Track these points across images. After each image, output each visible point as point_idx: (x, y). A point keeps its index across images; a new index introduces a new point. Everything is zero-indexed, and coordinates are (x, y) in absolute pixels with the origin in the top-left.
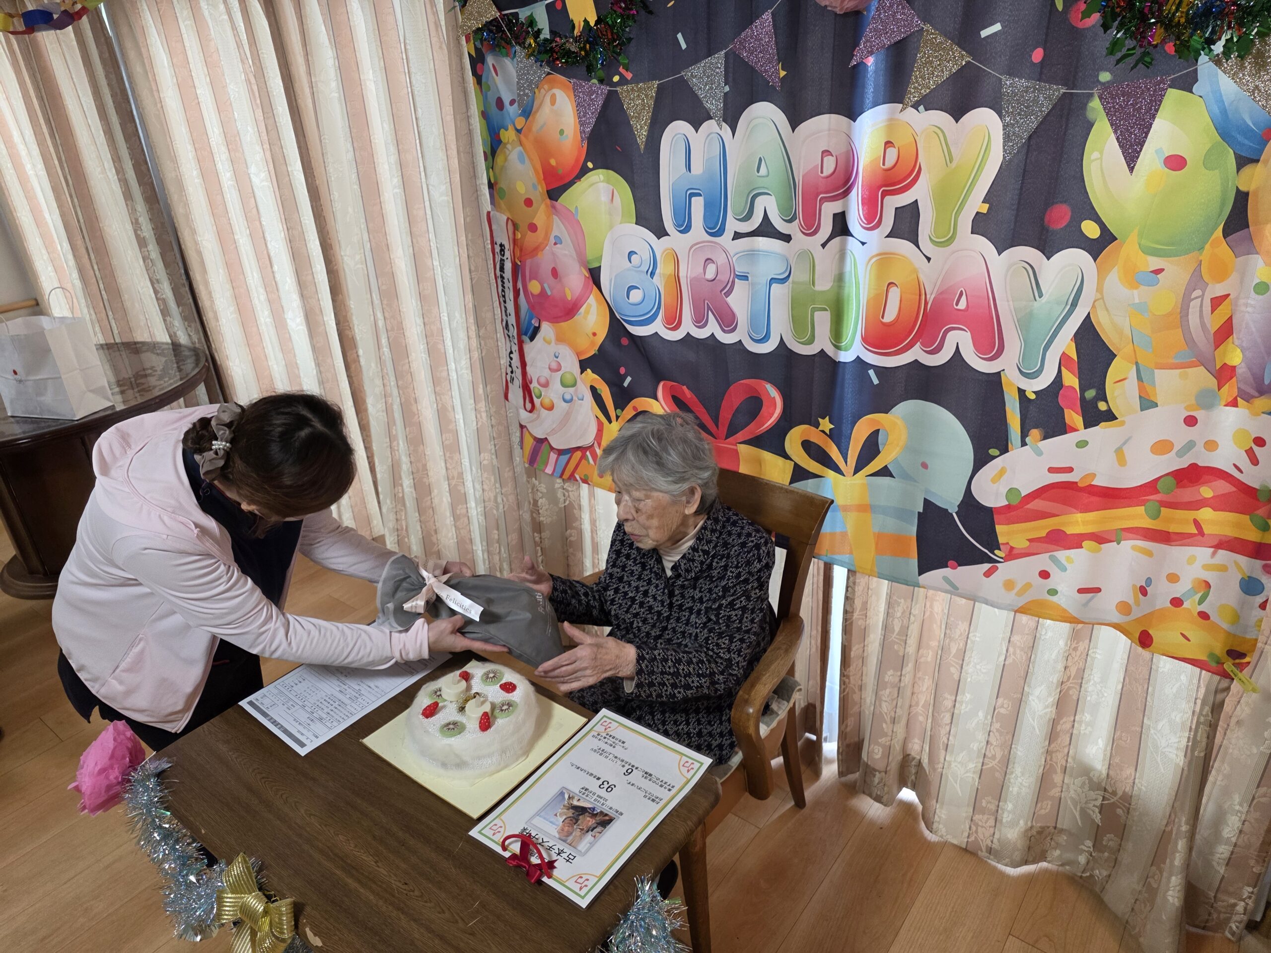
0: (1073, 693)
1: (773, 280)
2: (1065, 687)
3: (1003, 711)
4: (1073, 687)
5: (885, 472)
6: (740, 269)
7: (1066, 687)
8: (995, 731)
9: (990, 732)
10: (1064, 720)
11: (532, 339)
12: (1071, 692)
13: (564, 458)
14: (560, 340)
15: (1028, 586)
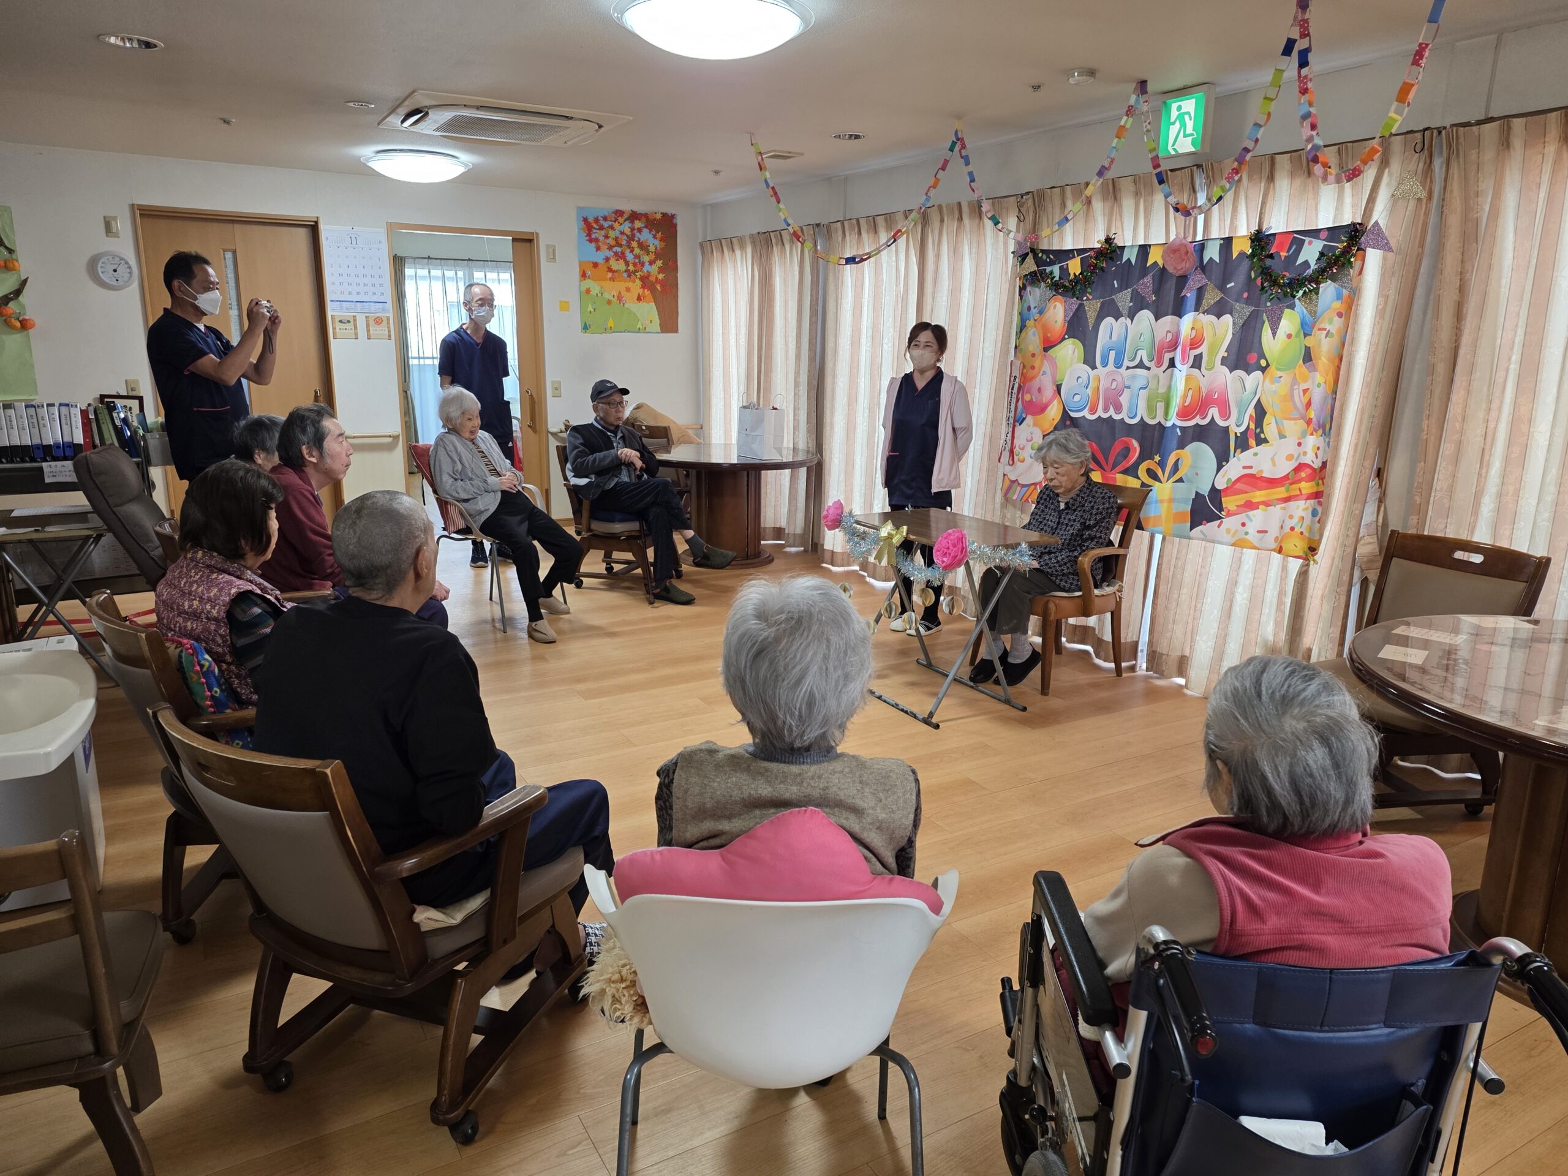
1: (1141, 388)
5: (1180, 480)
6: (1127, 384)
11: (1020, 424)
13: (1025, 489)
14: (1035, 424)
15: (1236, 531)
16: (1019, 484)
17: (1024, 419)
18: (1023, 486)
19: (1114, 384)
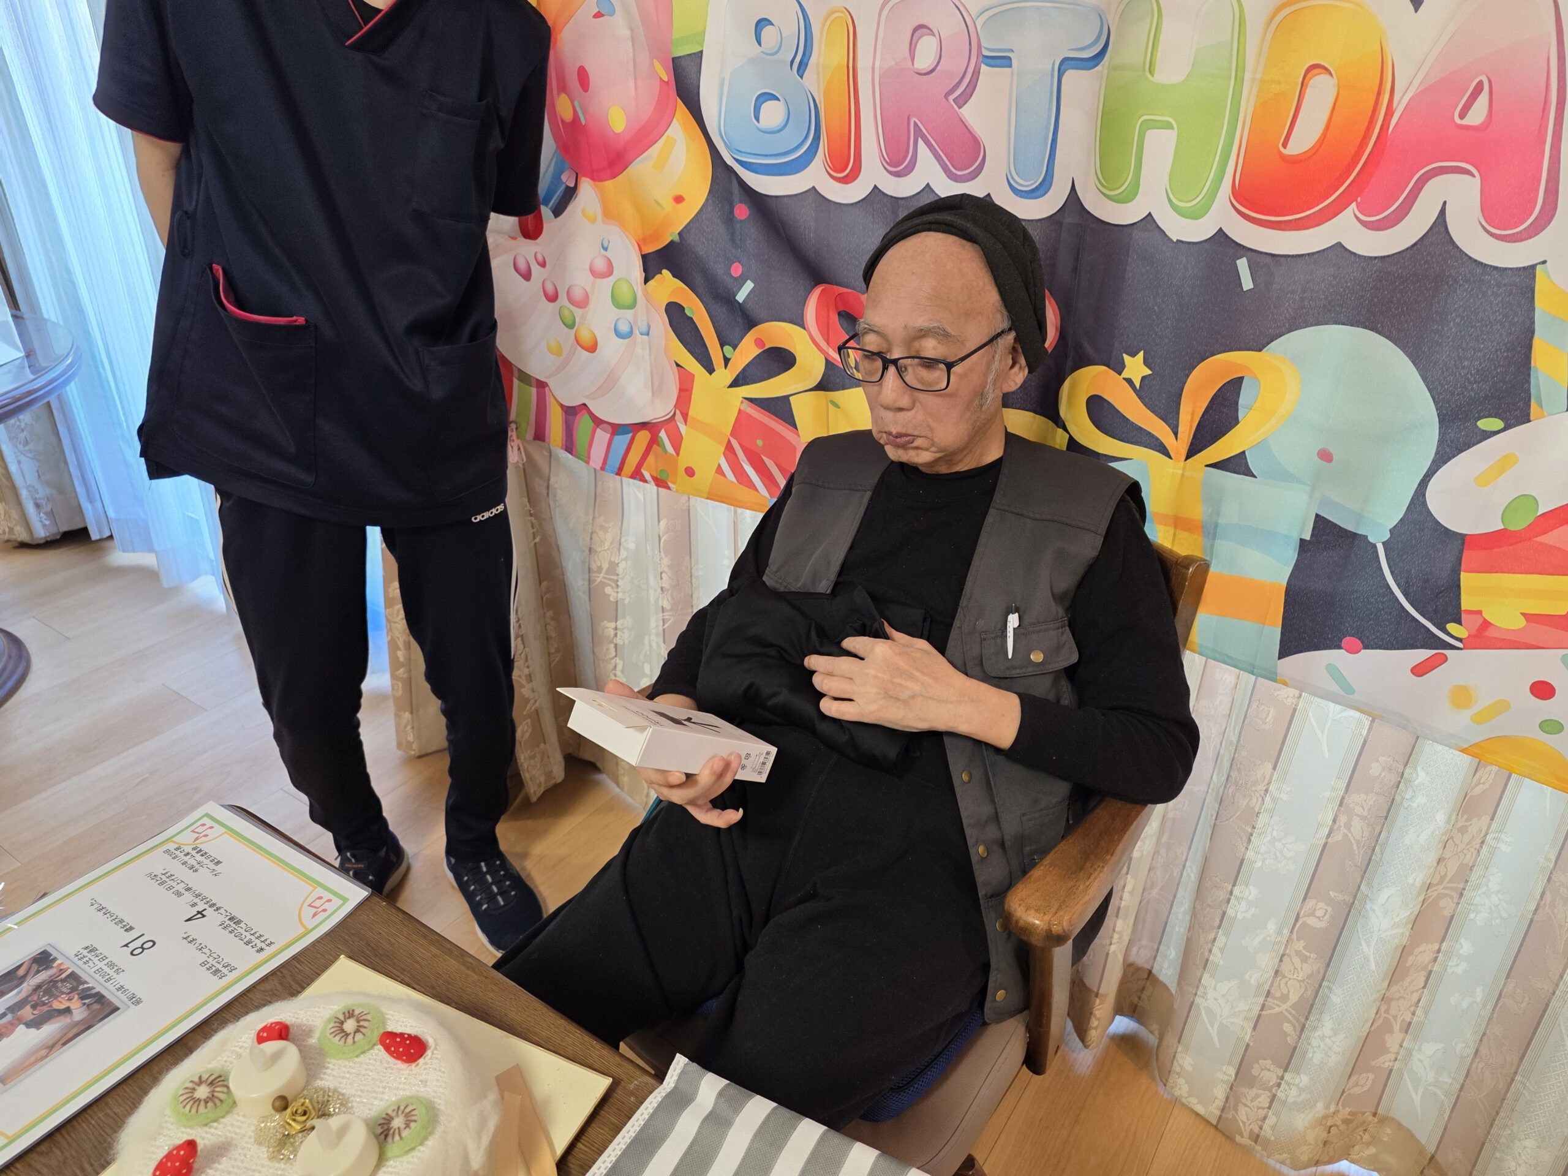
0: (1447, 906)
1: (1067, 63)
2: (1433, 893)
3: (1312, 921)
4: (1446, 895)
7: (1435, 894)
8: (1293, 954)
9: (1283, 955)
10: (1421, 949)
11: (558, 212)
12: (1442, 903)
13: (622, 441)
14: (610, 214)
15: (1502, 706)
16: (598, 422)
17: (570, 193)
18: (616, 429)
19: (926, 54)
